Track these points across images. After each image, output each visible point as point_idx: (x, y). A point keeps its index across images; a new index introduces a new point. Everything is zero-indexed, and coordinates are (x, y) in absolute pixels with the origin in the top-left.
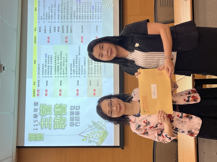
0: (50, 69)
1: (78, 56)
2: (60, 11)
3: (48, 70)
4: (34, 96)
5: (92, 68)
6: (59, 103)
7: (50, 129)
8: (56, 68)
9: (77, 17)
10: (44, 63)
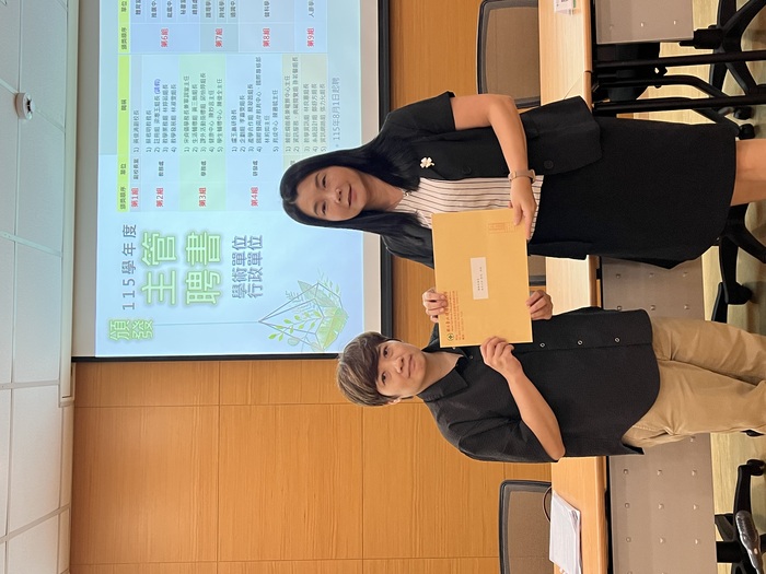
0: (169, 127)
1: (255, 86)
3: (164, 129)
4: (123, 207)
7: (172, 306)
8: (187, 124)
10: (152, 107)
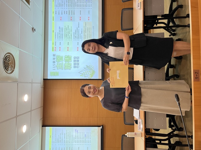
0: (62, 36)
1: (78, 28)
2: (68, 2)
4: (53, 51)
5: (86, 35)
6: (67, 55)
7: (62, 69)
8: (65, 35)
9: (77, 5)
10: (59, 32)
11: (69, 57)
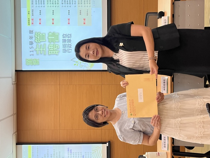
4: (29, 24)
7: (45, 55)
11: (55, 35)
